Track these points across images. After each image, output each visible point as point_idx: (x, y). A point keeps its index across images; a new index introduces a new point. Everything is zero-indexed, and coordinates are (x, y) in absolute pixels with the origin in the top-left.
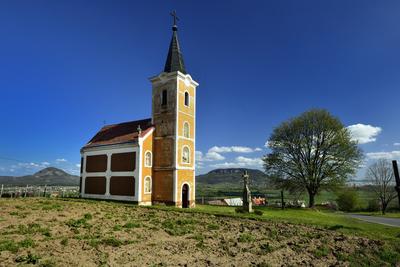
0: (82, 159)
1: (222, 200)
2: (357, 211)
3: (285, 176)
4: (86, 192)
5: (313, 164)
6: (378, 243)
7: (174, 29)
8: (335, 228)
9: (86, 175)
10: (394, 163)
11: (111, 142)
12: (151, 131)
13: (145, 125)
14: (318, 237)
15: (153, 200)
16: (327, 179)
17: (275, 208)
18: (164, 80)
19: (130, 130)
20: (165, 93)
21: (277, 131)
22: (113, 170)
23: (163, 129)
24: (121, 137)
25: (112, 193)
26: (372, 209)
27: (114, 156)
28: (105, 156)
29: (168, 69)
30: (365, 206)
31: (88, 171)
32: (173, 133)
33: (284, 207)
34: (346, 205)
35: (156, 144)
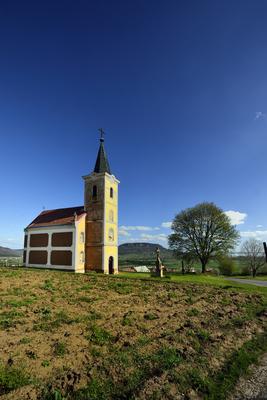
0: (26, 237)
1: (132, 268)
2: (234, 275)
3: (184, 250)
4: (30, 262)
5: (204, 242)
6: (258, 297)
7: (102, 141)
8: (227, 288)
9: (29, 249)
10: (265, 244)
11: (51, 223)
12: (85, 215)
13: (79, 211)
14: (219, 293)
15: (86, 268)
16: (214, 253)
17: (177, 274)
18: (94, 178)
19: (67, 214)
20: (95, 188)
21: (178, 217)
22: (53, 245)
23: (94, 215)
24: (60, 220)
25: (52, 263)
26: (245, 274)
27: (54, 235)
28: (47, 235)
29: (97, 170)
30: (240, 272)
31: (31, 246)
32: (102, 218)
33: (183, 273)
34: (226, 271)
35: (87, 226)
